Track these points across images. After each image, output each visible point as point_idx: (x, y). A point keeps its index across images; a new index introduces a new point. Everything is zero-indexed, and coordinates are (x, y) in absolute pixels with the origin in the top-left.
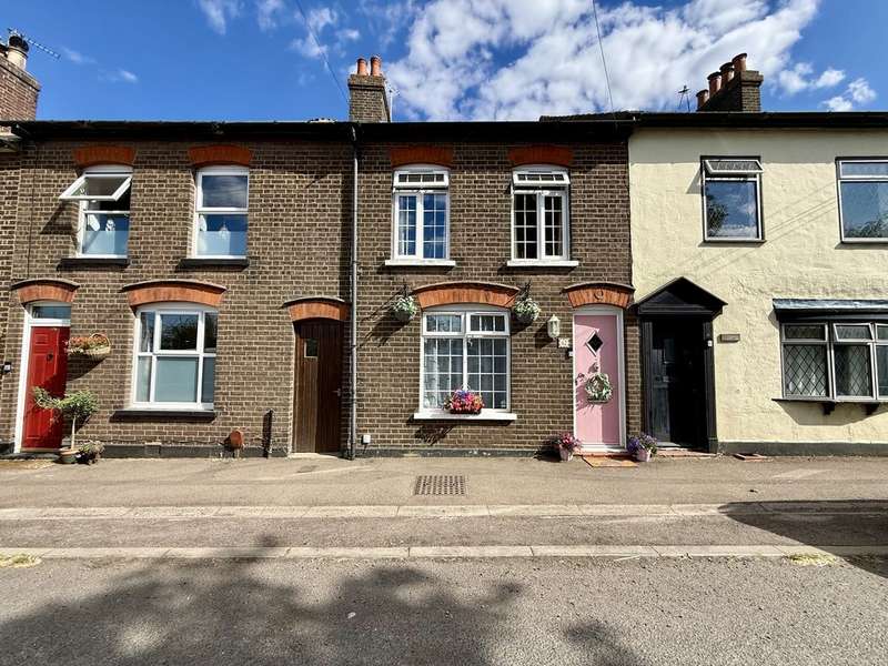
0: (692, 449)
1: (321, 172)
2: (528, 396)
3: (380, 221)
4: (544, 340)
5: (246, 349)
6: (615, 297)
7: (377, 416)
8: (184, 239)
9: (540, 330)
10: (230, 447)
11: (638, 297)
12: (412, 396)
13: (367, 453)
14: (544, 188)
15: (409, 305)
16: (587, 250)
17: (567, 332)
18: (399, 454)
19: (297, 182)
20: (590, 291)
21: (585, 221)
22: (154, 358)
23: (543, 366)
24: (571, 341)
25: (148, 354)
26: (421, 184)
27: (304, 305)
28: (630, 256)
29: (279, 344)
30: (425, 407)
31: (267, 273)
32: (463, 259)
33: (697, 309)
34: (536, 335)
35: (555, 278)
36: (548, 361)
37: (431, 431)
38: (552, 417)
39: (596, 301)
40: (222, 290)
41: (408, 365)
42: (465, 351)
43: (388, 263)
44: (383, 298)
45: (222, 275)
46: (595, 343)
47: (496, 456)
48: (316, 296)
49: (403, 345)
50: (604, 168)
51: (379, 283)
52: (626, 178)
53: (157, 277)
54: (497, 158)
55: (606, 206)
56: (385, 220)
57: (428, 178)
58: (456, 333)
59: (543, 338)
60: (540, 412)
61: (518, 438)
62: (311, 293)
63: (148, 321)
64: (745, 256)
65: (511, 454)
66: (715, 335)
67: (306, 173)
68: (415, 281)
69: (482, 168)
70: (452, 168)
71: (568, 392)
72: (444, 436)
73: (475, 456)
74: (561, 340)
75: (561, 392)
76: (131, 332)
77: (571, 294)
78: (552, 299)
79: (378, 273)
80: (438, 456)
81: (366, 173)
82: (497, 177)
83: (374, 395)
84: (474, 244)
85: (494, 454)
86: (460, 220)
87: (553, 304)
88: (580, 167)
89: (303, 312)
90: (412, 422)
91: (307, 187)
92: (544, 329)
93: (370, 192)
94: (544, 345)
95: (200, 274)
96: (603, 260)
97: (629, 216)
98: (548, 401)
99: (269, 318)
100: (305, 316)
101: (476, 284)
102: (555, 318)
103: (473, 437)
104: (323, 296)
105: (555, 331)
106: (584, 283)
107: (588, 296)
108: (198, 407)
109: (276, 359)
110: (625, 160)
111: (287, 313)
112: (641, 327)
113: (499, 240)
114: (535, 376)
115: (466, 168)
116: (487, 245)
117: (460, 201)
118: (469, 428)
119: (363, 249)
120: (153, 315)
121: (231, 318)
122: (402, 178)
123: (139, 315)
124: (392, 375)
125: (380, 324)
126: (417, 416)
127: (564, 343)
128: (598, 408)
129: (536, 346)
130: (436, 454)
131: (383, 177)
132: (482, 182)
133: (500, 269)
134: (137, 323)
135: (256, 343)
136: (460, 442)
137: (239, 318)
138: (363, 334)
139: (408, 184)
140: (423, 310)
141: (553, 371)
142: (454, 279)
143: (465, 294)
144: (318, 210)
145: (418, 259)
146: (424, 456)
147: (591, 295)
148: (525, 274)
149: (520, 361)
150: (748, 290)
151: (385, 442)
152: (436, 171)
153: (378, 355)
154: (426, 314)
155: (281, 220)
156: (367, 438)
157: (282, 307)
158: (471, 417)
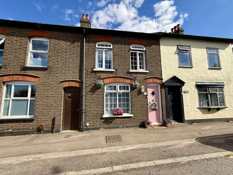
0: (179, 122)
1: (73, 42)
2: (136, 109)
3: (92, 57)
4: (140, 93)
5: (46, 96)
6: (158, 81)
7: (91, 117)
8: (25, 60)
9: (139, 90)
10: (39, 130)
11: (164, 81)
12: (102, 110)
13: (88, 129)
14: (139, 51)
15: (101, 82)
16: (151, 68)
17: (146, 91)
18: (98, 129)
19: (65, 44)
20: (152, 79)
21: (150, 60)
22: (11, 101)
23: (140, 100)
24: (147, 93)
25: (9, 99)
26: (104, 47)
27: (67, 82)
28: (161, 70)
29: (58, 95)
30: (106, 114)
31: (54, 72)
32: (117, 69)
33: (178, 84)
34: (138, 91)
35: (142, 75)
36: (141, 99)
37: (108, 121)
38: (143, 115)
39: (153, 82)
40: (38, 77)
41: (100, 101)
42: (118, 96)
43: (94, 70)
44: (93, 80)
45: (38, 72)
46: (153, 93)
47: (128, 127)
48: (71, 79)
49: (99, 95)
50: (154, 46)
51: (92, 76)
52: (159, 49)
53: (13, 72)
54: (126, 42)
55: (155, 56)
56: (94, 57)
57: (107, 46)
58: (115, 91)
59: (140, 92)
60: (139, 114)
61: (134, 122)
62: (69, 78)
63: (9, 88)
64: (188, 71)
65: (132, 127)
66: (183, 91)
67: (68, 41)
68: (103, 75)
69: (122, 44)
70: (113, 43)
71: (147, 107)
72: (112, 122)
73: (121, 128)
74: (145, 93)
75: (145, 107)
76: (2, 91)
77: (147, 80)
78: (142, 81)
79: (91, 73)
80: (110, 128)
81: (88, 43)
82: (126, 47)
83: (90, 111)
84: (120, 65)
85: (127, 127)
86: (116, 58)
87: (142, 83)
88: (148, 46)
89: (67, 85)
90: (102, 118)
91: (69, 46)
92: (140, 90)
93: (89, 49)
94: (140, 94)
95: (30, 72)
96: (155, 71)
97: (161, 59)
98: (141, 110)
99: (55, 86)
100: (67, 86)
101: (121, 77)
102: (143, 87)
103: (121, 122)
104: (73, 79)
105: (143, 90)
106: (150, 77)
107: (151, 81)
108: (28, 117)
109: (57, 100)
110: (159, 45)
111: (61, 85)
112: (165, 89)
113: (127, 64)
114: (138, 103)
115: (117, 44)
116: (124, 65)
117: (116, 53)
118: (119, 119)
119: (87, 66)
120: (11, 86)
121: (41, 86)
122: (99, 45)
123: (5, 85)
124: (95, 104)
125: (92, 88)
126: (104, 117)
127: (145, 94)
128: (154, 112)
129: (138, 94)
130: (109, 128)
131: (93, 44)
132: (122, 48)
133: (127, 73)
134: (5, 88)
135: (50, 95)
136: (117, 124)
137: (44, 86)
138: (86, 91)
139: (100, 47)
140: (105, 84)
141: (143, 102)
142: (114, 75)
143: (117, 80)
144: (72, 53)
145: (103, 69)
146: (106, 129)
147: (152, 80)
148: (135, 74)
149: (133, 99)
150: (190, 79)
151: (93, 125)
152: (109, 44)
153: (91, 98)
154: (106, 85)
155: (60, 55)
156: (88, 124)
157: (60, 83)
158: (120, 116)
